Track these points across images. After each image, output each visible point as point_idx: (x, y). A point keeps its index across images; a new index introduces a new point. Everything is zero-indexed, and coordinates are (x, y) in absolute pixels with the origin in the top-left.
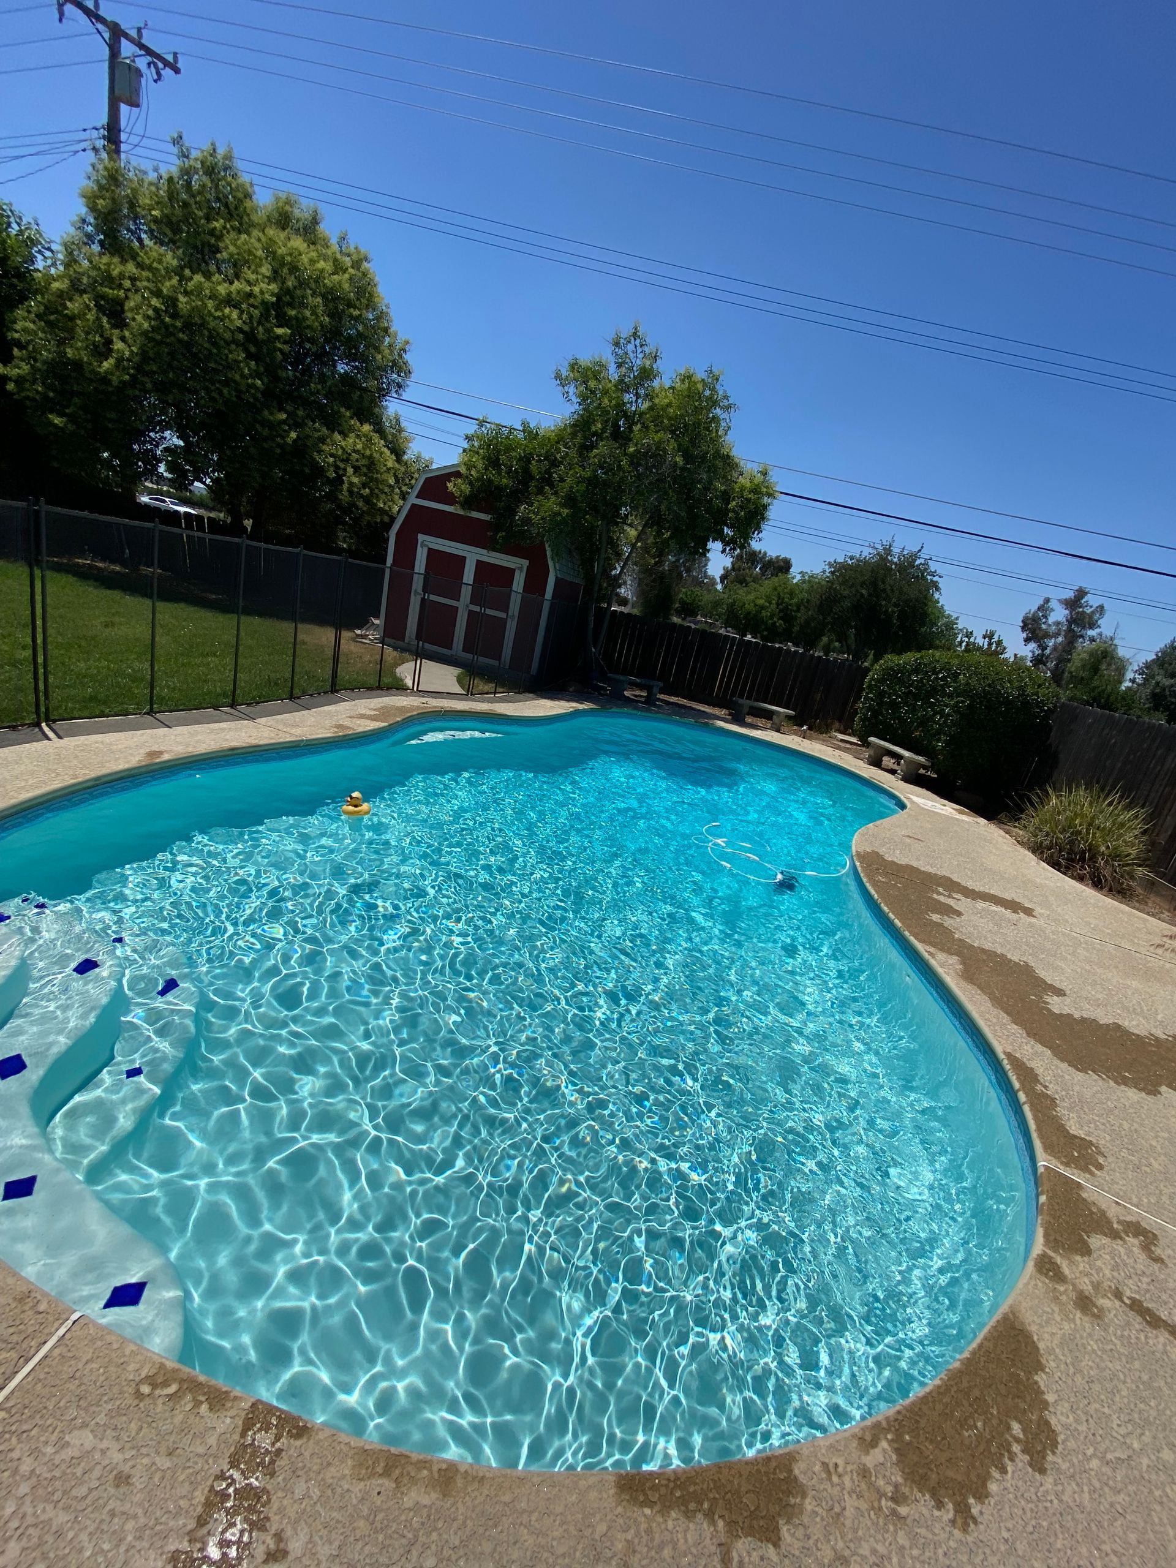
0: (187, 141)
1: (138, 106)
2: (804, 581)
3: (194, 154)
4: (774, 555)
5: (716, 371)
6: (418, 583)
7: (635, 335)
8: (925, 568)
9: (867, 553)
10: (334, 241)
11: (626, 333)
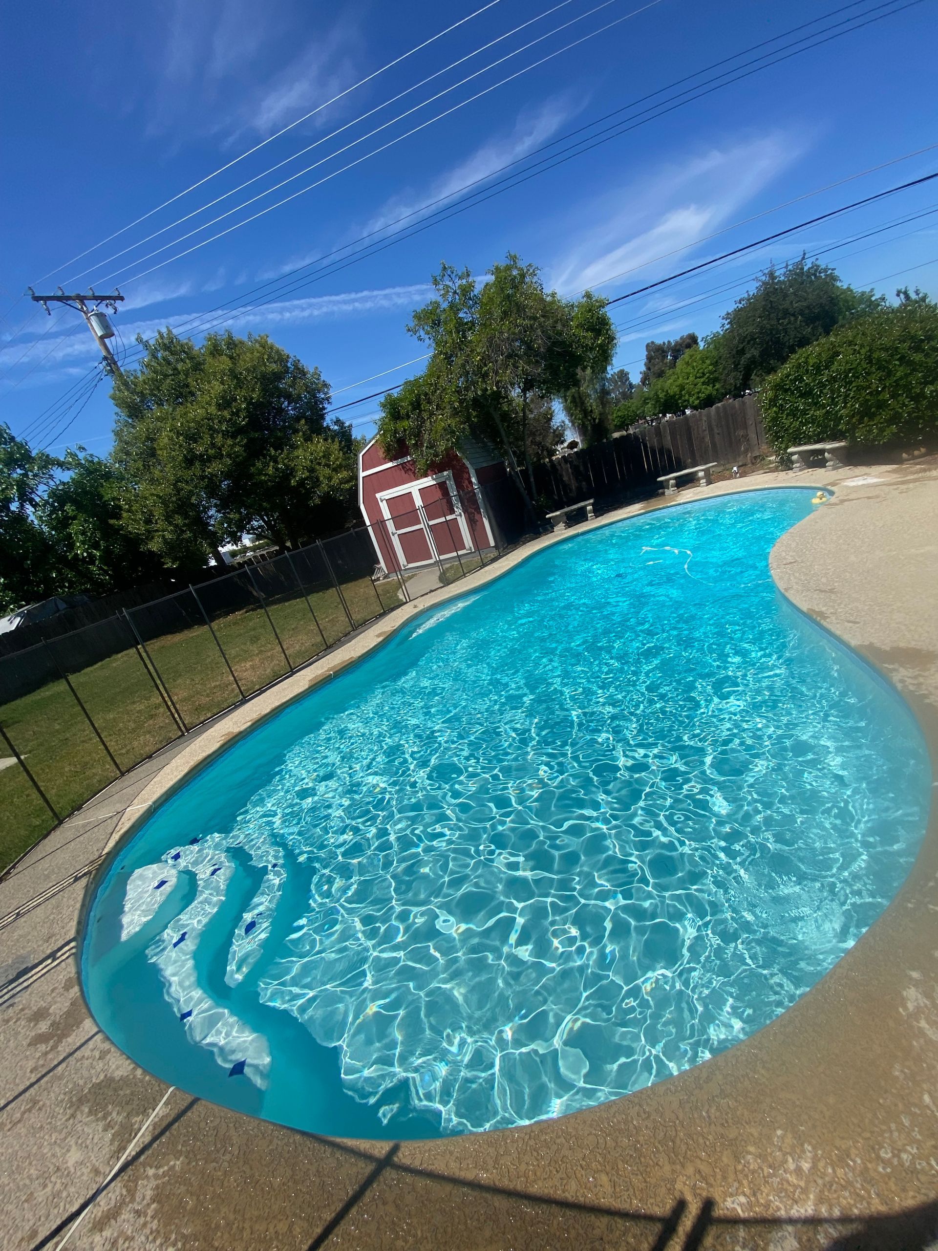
0: (145, 338)
1: (113, 335)
2: (709, 344)
3: (152, 342)
4: (678, 338)
5: (513, 254)
6: (390, 526)
7: (445, 268)
8: (816, 268)
9: (752, 288)
10: (245, 339)
11: (438, 272)
